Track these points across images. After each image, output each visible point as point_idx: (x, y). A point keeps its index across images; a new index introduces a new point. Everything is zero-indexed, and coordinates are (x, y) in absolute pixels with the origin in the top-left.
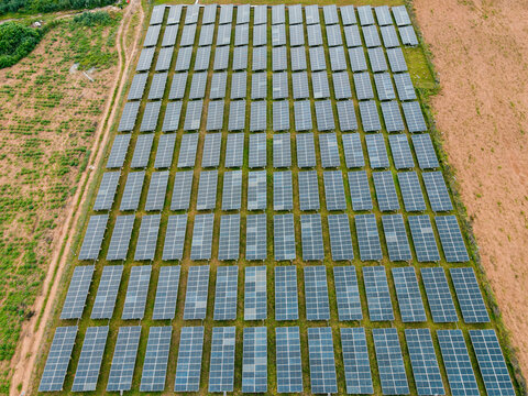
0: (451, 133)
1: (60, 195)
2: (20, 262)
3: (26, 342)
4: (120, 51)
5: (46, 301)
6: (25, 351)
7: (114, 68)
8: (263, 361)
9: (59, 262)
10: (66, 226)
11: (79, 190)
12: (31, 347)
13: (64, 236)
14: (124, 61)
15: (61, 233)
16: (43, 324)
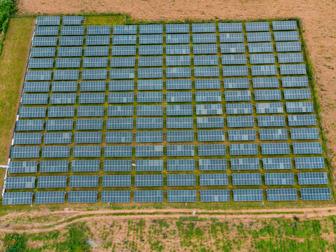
2: (266, 238)
3: (309, 216)
5: (287, 213)
6: (313, 215)
9: (263, 213)
10: (240, 216)
12: (311, 212)
13: (247, 216)
15: (245, 218)
16: (299, 210)
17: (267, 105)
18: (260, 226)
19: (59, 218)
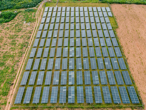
0: (121, 38)
1: (21, 54)
2: (10, 71)
3: (11, 91)
4: (37, 18)
5: (17, 81)
6: (11, 93)
7: (35, 22)
8: (74, 95)
9: (20, 71)
10: (22, 62)
11: (26, 53)
12: (12, 92)
13: (22, 64)
14: (38, 20)
16: (16, 87)
17: (73, 76)
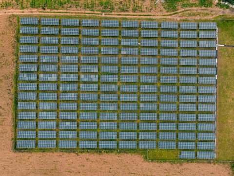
1: (90, 6)
4: (178, 11)
5: (48, 12)
6: (33, 10)
8: (27, 79)
9: (62, 13)
10: (77, 11)
11: (92, 12)
13: (72, 12)
15: (74, 10)
16: (41, 13)
18: (65, 6)
19: (183, 15)
